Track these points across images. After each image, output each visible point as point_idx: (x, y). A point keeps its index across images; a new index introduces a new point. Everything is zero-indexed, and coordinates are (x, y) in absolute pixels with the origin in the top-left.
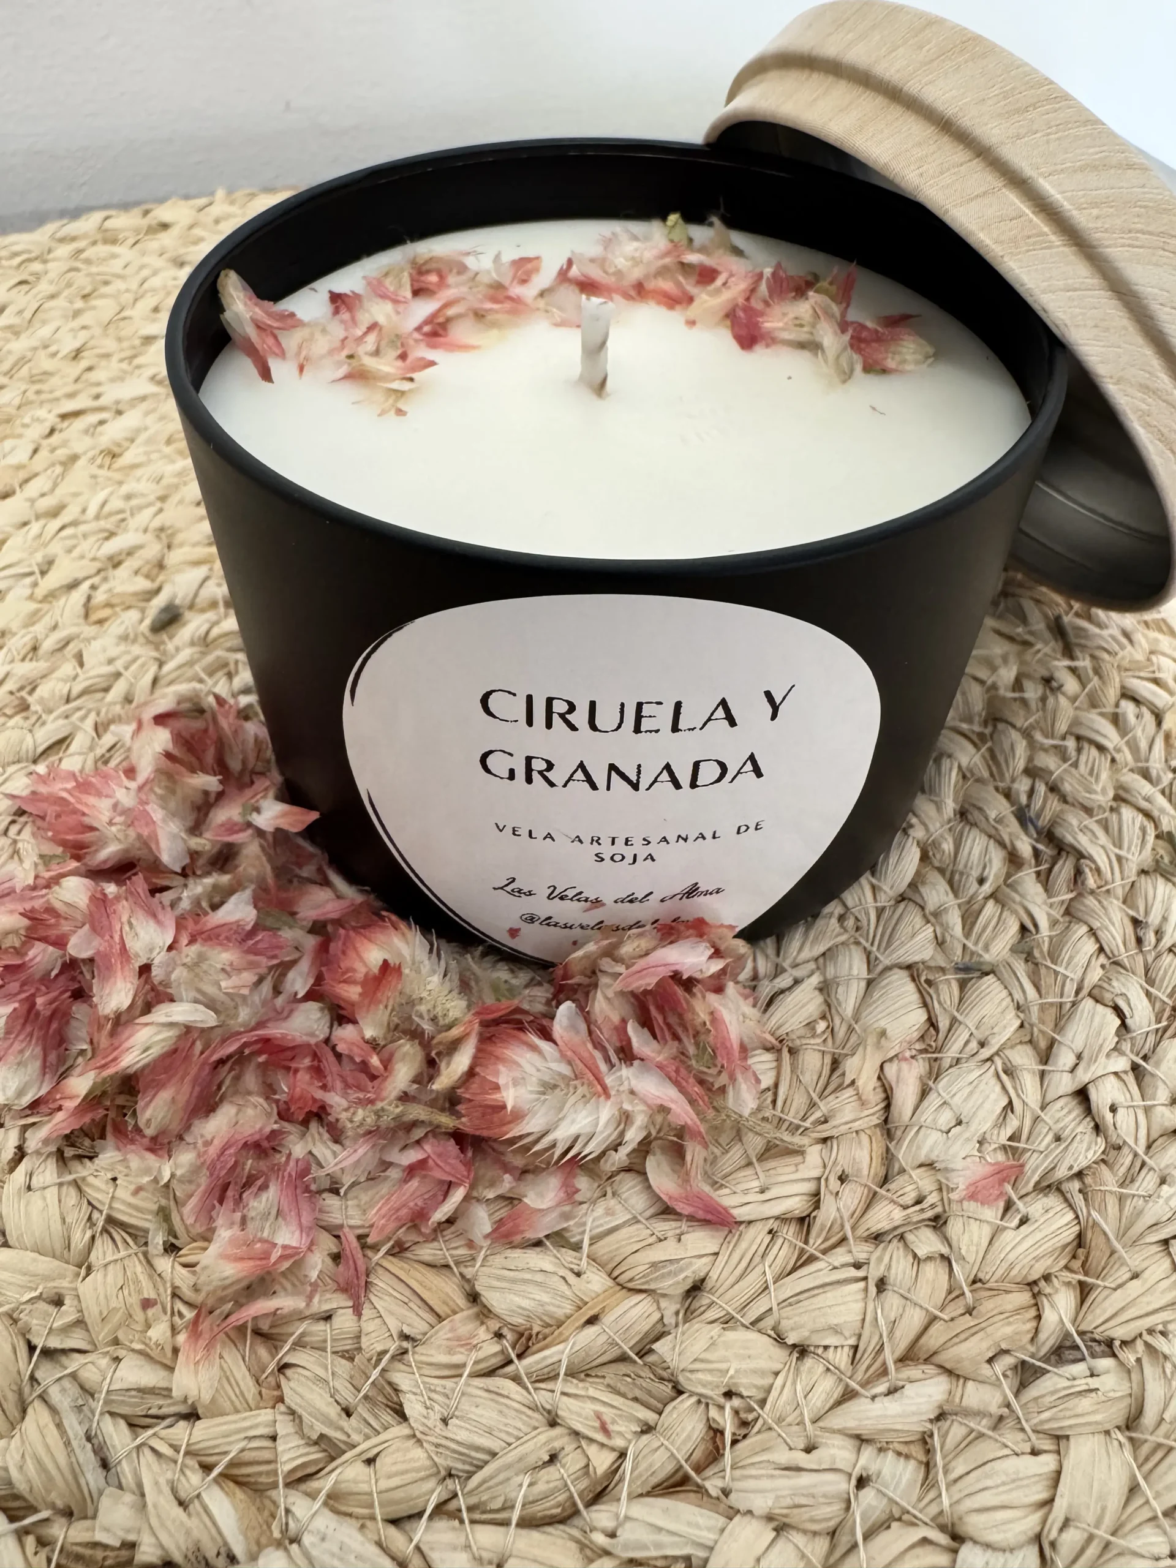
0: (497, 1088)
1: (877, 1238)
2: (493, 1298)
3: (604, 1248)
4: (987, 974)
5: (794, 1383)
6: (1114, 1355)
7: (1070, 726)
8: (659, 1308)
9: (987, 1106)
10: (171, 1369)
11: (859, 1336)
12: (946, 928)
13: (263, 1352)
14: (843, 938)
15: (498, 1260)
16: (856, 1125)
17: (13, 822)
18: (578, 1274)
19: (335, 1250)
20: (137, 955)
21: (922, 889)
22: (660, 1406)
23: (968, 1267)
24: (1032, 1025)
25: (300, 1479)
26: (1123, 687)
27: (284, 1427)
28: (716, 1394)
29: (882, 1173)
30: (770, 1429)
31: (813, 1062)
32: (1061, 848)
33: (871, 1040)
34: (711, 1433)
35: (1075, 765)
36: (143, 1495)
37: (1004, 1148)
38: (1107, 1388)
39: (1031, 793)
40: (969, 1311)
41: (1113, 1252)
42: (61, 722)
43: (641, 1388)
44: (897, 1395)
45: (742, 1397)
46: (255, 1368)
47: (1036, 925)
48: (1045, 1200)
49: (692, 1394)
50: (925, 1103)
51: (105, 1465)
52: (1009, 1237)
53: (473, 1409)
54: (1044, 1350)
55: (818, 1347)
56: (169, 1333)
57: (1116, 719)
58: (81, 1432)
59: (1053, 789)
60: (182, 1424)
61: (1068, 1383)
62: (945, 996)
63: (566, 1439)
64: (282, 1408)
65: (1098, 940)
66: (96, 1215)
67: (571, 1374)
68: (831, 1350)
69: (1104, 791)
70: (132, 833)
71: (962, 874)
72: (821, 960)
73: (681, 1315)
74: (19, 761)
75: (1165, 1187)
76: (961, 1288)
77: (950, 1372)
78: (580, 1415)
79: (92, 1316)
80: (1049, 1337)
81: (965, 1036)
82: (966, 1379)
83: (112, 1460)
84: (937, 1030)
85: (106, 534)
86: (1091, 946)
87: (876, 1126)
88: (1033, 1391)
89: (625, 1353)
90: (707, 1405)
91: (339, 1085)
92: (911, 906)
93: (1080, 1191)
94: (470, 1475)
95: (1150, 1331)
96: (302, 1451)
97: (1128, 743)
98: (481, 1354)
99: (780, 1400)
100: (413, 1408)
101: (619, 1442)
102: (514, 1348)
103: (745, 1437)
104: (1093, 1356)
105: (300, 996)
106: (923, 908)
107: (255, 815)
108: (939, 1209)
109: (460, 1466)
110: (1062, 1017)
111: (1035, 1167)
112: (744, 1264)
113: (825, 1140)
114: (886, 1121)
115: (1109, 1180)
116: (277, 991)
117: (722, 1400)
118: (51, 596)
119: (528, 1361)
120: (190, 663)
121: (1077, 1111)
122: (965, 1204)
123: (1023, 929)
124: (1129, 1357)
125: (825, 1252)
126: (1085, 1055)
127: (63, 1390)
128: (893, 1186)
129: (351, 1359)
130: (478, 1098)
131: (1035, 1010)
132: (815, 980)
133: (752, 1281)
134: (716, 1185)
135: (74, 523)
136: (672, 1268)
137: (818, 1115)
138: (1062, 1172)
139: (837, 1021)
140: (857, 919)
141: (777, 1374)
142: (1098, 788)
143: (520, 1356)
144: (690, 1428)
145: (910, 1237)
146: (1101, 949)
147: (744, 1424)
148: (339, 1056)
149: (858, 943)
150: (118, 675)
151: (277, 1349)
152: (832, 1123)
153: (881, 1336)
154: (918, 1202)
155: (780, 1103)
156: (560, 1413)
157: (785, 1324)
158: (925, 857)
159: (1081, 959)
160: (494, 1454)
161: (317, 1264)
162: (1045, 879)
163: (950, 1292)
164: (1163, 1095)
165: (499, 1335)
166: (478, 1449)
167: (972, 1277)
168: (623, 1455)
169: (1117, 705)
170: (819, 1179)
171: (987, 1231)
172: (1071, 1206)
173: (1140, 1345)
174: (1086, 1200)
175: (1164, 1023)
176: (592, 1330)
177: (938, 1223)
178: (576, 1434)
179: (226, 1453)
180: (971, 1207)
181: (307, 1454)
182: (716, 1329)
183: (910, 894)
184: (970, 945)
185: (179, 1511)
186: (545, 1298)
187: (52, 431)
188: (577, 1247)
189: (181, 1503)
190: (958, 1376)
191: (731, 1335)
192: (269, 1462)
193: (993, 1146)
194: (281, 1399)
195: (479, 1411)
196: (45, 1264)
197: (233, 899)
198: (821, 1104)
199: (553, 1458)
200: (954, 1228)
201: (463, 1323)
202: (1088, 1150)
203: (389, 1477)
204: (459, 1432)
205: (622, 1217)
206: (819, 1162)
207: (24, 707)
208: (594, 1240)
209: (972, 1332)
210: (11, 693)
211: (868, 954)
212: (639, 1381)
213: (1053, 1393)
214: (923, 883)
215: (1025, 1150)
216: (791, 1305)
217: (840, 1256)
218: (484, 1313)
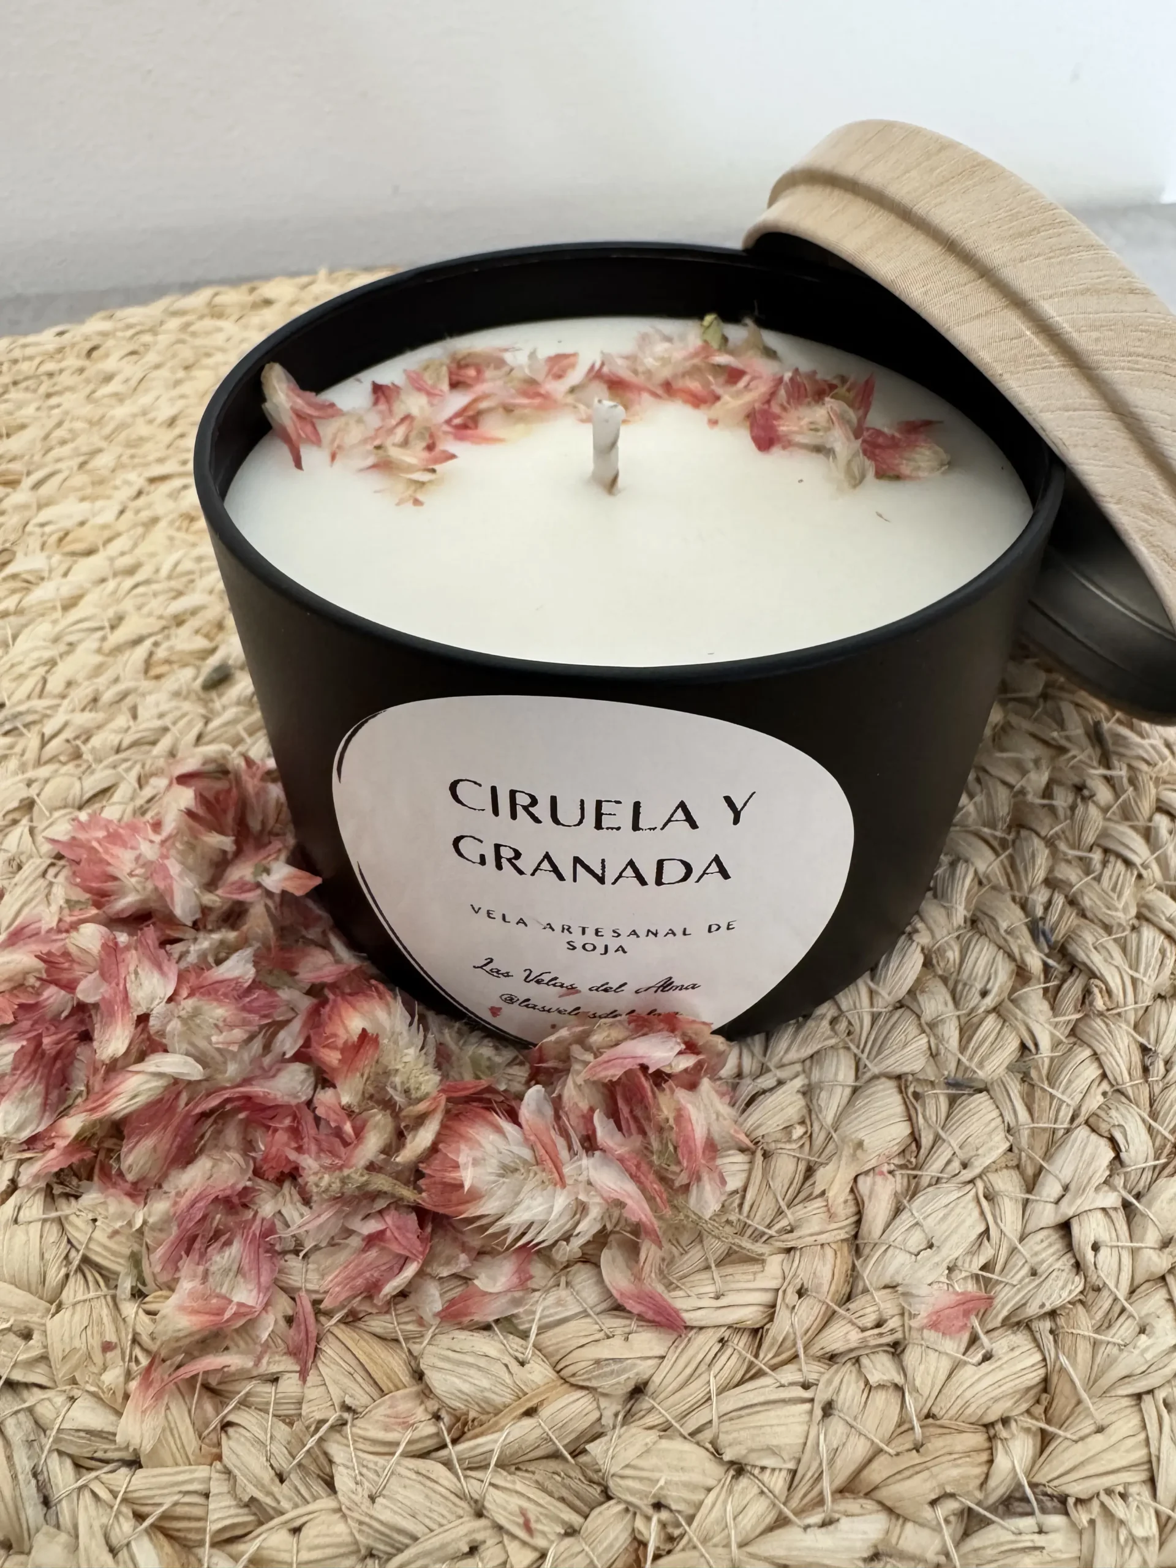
0: (456, 1166)
1: (832, 1358)
2: (436, 1380)
3: (551, 1338)
4: (980, 1091)
5: (725, 1503)
6: (1067, 1514)
7: (1099, 837)
8: (598, 1408)
9: (962, 1230)
10: (119, 1414)
11: (799, 1461)
12: (940, 1039)
13: (209, 1407)
14: (833, 1042)
15: (444, 1340)
16: (822, 1238)
17: (52, 865)
18: (522, 1364)
19: (290, 1312)
20: (139, 1005)
21: (920, 998)
22: (586, 1509)
23: (921, 1401)
24: (1021, 1150)
25: (227, 1540)
26: (1158, 800)
27: (218, 1486)
28: (645, 1505)
29: (846, 1289)
30: (695, 1547)
31: (786, 1168)
32: (1073, 966)
33: (847, 1152)
34: (636, 1544)
35: (1098, 879)
36: (77, 1537)
37: (976, 1277)
38: (1054, 1547)
39: (1048, 906)
40: (917, 1448)
41: (1079, 1402)
42: (110, 772)
43: (569, 1488)
44: (831, 1528)
45: (671, 1511)
46: (199, 1424)
47: (1036, 1045)
48: (1012, 1337)
49: (620, 1501)
50: (898, 1221)
51: (46, 1502)
52: (968, 1373)
53: (401, 1490)
54: (993, 1499)
55: (754, 1466)
56: (122, 1379)
57: (1148, 835)
58: (28, 1468)
59: (1072, 902)
60: (124, 1471)
61: (1013, 1538)
62: (931, 1111)
63: (489, 1532)
64: (218, 1465)
65: (1101, 1066)
66: (73, 1253)
67: (501, 1465)
68: (768, 1472)
69: (1125, 909)
70: (150, 886)
71: (965, 985)
72: (808, 1063)
73: (620, 1417)
74: (65, 807)
75: (1143, 1337)
76: (911, 1421)
77: (890, 1511)
78: (505, 1509)
79: (56, 1355)
80: (999, 1485)
81: (947, 1155)
82: (906, 1520)
83: (54, 1497)
84: (919, 1147)
85: (173, 594)
86: (1091, 1072)
87: (843, 1241)
88: (976, 1541)
89: (558, 1450)
90: (635, 1514)
91: (314, 1148)
92: (908, 1013)
93: (1051, 1332)
94: (390, 1557)
95: (1109, 1492)
96: (233, 1511)
97: (1158, 859)
98: (417, 1434)
99: (706, 1519)
100: (343, 1480)
101: (541, 1542)
102: (449, 1432)
103: (669, 1552)
104: (1044, 1511)
105: (287, 1056)
106: (919, 1017)
107: (265, 875)
108: (898, 1335)
109: (382, 1547)
110: (1053, 1144)
111: (1005, 1301)
112: (689, 1371)
113: (788, 1250)
114: (856, 1236)
115: (1084, 1324)
116: (267, 1048)
117: (650, 1511)
118: (118, 650)
119: (461, 1447)
120: (234, 722)
121: (1059, 1246)
122: (926, 1332)
123: (1023, 1047)
124: (1082, 1517)
125: (774, 1368)
126: (1072, 1187)
127: (19, 1424)
128: (852, 1306)
129: (291, 1424)
130: (438, 1175)
131: (1025, 1134)
132: (799, 1083)
133: (695, 1391)
134: (670, 1286)
135: (147, 582)
136: (615, 1367)
137: (784, 1223)
138: (1032, 1310)
139: (816, 1127)
140: (850, 1023)
141: (709, 1490)
142: (1120, 906)
143: (455, 1441)
144: (612, 1536)
145: (864, 1361)
146: (1104, 1076)
147: (671, 1539)
148: (317, 1120)
149: (848, 1049)
150: (166, 730)
151: (224, 1404)
152: (795, 1234)
153: (821, 1464)
154: (879, 1325)
155: (746, 1207)
156: (487, 1504)
157: (723, 1440)
158: (927, 964)
159: (1081, 1084)
160: (415, 1539)
161: (269, 1325)
162: (1052, 996)
163: (899, 1425)
164: (1152, 1237)
165: (437, 1417)
166: (401, 1531)
167: (925, 1411)
168: (543, 1556)
169: (1150, 819)
170: (777, 1290)
171: (945, 1365)
172: (1039, 1347)
173: (1095, 1505)
174: (1055, 1341)
175: (1163, 1161)
176: (528, 1422)
177: (896, 1349)
178: (500, 1528)
179: (160, 1505)
180: (930, 1335)
181: (237, 1515)
182: (653, 1435)
183: (908, 1002)
184: (964, 1060)
185: (108, 1558)
186: (485, 1383)
187: (140, 493)
188: (525, 1335)
189: (113, 1551)
190: (898, 1516)
191: (665, 1444)
192: (199, 1519)
193: (964, 1274)
194: (219, 1458)
195: (408, 1493)
196: (20, 1298)
197: (235, 957)
198: (788, 1212)
199: (473, 1550)
200: (911, 1357)
201: (404, 1402)
202: (1063, 1288)
203: (311, 1549)
204: (384, 1512)
205: (574, 1309)
206: (779, 1273)
207: (77, 755)
208: (542, 1329)
209: (915, 1470)
210: (68, 741)
211: (858, 1061)
212: (568, 1481)
213: (994, 1546)
214: (923, 991)
215: (998, 1282)
216: (731, 1419)
217: (789, 1374)
218: (426, 1393)
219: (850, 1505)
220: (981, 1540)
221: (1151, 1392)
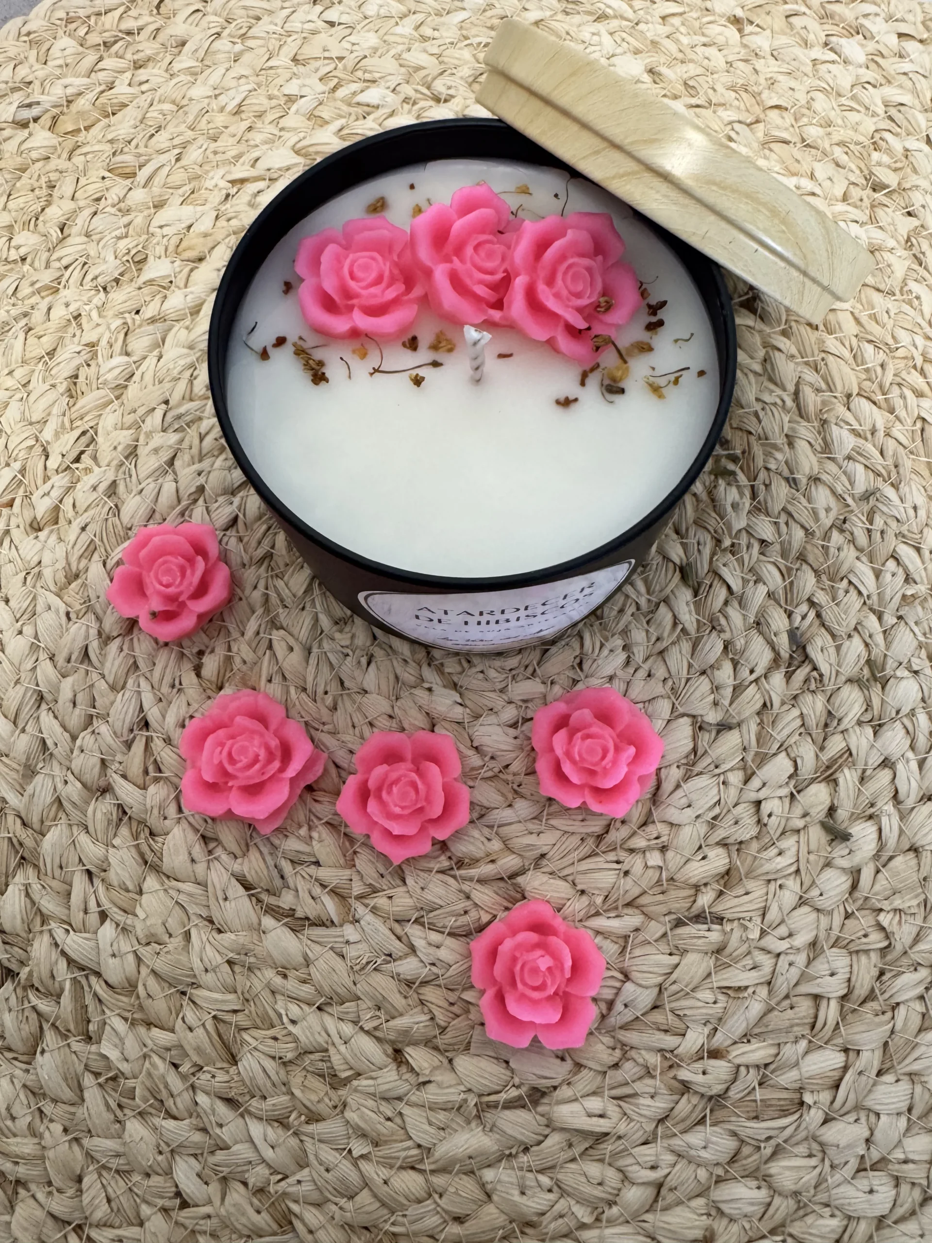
219: (629, 911)
220: (681, 931)
221: (775, 880)
